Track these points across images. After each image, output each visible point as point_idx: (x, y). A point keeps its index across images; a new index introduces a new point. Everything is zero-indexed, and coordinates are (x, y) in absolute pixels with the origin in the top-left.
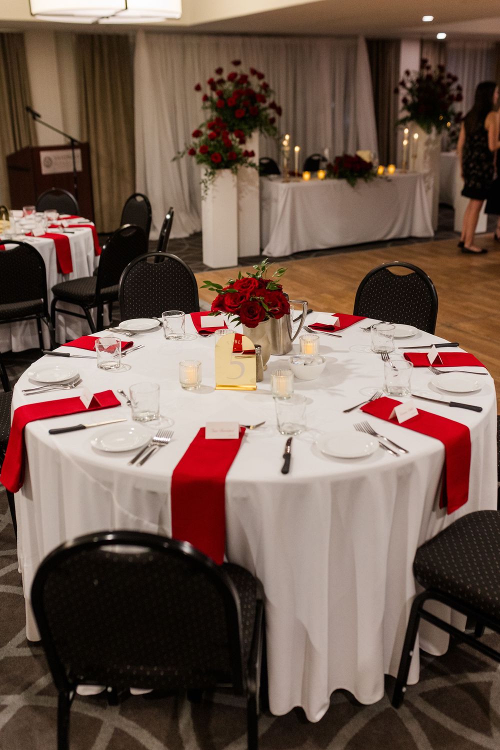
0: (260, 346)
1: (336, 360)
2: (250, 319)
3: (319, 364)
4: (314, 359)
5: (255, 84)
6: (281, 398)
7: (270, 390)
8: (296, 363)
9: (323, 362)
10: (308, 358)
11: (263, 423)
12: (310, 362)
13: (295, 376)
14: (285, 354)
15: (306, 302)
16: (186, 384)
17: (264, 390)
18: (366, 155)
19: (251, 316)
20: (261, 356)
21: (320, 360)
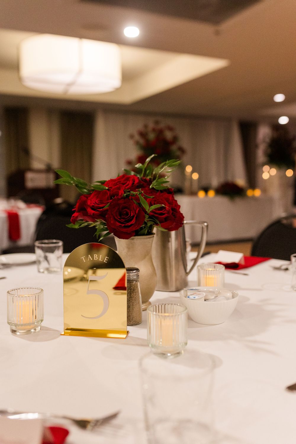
0: (137, 270)
1: (248, 299)
2: (120, 224)
3: (228, 299)
4: (219, 293)
5: (169, 135)
6: (163, 355)
7: (146, 338)
8: (191, 297)
9: (233, 297)
10: (210, 292)
11: (114, 416)
12: (213, 297)
13: (190, 318)
14: (178, 290)
15: (205, 222)
16: (16, 325)
17: (138, 339)
18: (241, 181)
19: (123, 220)
20: (139, 284)
21: (229, 295)
